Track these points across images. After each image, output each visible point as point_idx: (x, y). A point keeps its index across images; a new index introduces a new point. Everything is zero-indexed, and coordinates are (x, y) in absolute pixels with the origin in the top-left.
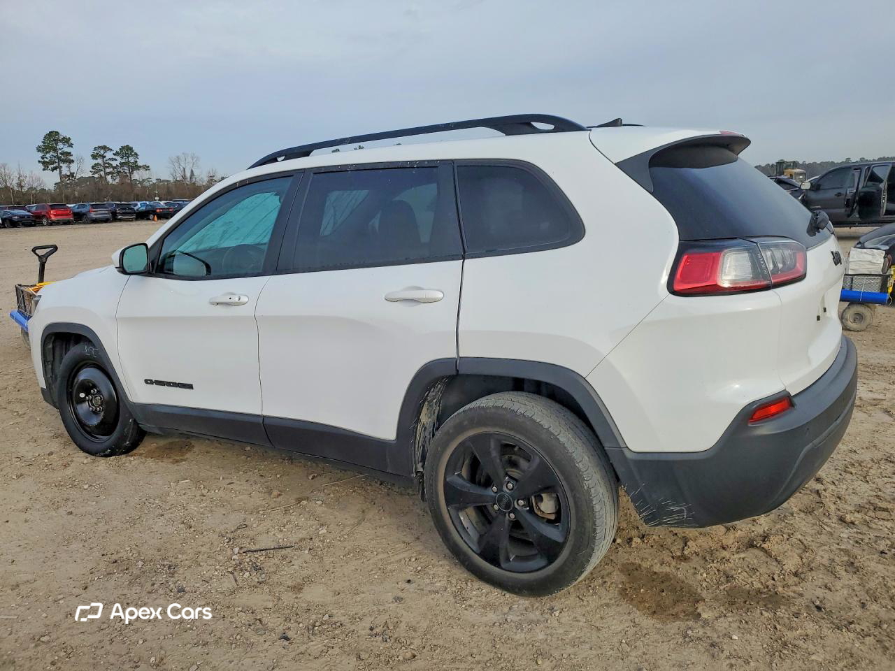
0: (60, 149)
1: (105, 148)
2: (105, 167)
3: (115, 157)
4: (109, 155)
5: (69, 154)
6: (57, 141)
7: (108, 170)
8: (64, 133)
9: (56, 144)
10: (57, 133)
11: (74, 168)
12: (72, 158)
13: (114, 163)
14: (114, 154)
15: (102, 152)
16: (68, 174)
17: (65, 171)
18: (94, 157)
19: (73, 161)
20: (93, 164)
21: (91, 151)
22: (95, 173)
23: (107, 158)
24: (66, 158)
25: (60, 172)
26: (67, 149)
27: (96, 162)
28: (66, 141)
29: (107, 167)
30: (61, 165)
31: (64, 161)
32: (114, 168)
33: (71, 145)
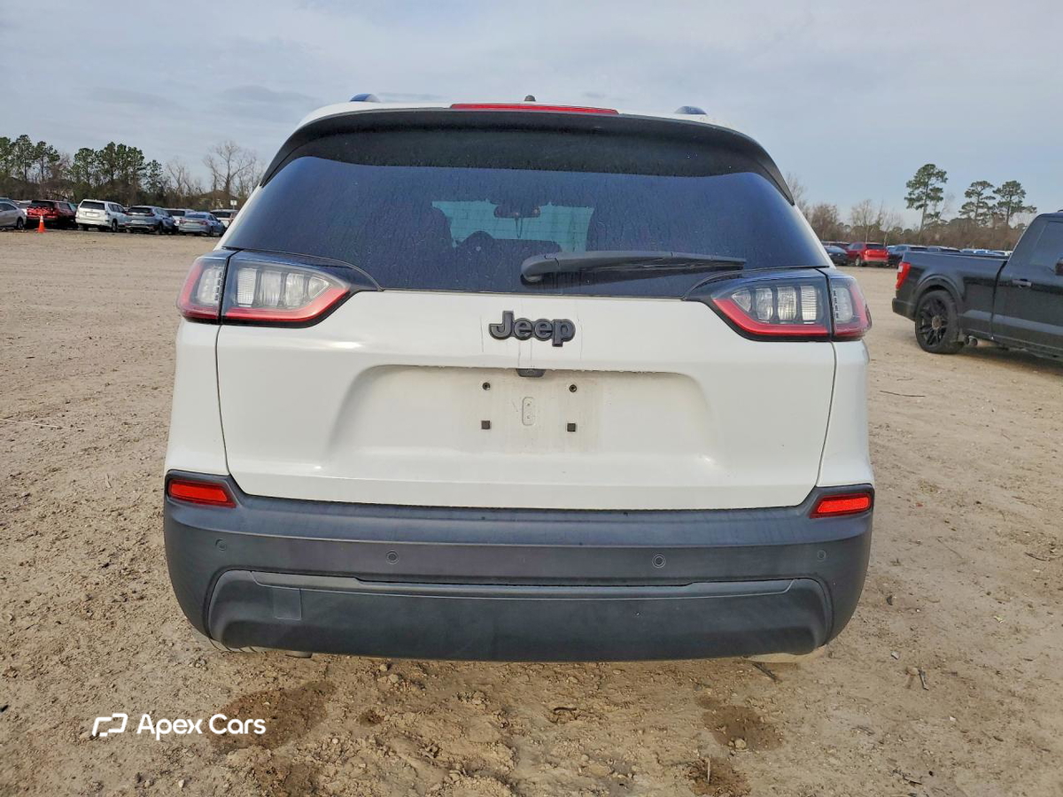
0: (931, 185)
1: (984, 184)
2: (978, 207)
3: (994, 195)
4: (987, 192)
5: (940, 190)
6: (930, 175)
7: (980, 211)
8: (940, 167)
9: (929, 179)
10: (933, 166)
11: (940, 206)
12: (941, 195)
13: (990, 203)
14: (994, 192)
15: (979, 189)
16: (933, 213)
17: (930, 210)
18: (968, 194)
19: (942, 199)
20: (964, 203)
21: (967, 187)
22: (964, 213)
23: (984, 196)
24: (935, 195)
25: (925, 211)
26: (939, 185)
27: (968, 200)
28: (941, 175)
29: (982, 207)
30: (928, 202)
31: (932, 199)
32: (989, 208)
33: (944, 181)
